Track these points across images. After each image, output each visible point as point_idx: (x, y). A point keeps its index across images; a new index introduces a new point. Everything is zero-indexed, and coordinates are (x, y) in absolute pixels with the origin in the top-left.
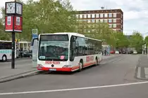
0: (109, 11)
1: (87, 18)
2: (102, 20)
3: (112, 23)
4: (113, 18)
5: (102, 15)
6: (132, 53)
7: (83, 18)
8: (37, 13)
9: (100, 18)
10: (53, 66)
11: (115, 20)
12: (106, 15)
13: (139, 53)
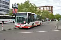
0: (48, 7)
1: (41, 9)
2: (46, 10)
3: (49, 10)
4: (49, 9)
5: (46, 8)
6: (56, 20)
8: (24, 7)
9: (45, 9)
10: (20, 26)
11: (50, 10)
12: (47, 8)
13: (58, 20)
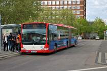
1: (52, 5)
3: (76, 10)
7: (48, 5)
